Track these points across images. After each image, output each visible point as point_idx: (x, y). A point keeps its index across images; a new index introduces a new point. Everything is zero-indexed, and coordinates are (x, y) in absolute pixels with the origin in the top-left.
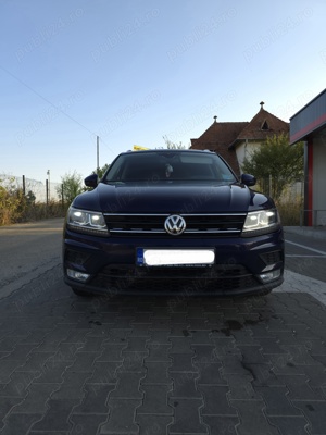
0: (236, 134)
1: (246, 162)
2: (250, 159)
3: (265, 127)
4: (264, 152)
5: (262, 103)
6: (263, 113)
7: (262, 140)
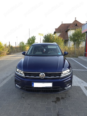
0: (68, 27)
1: (70, 36)
2: (71, 35)
3: (76, 25)
4: (75, 33)
5: (75, 18)
6: (76, 21)
7: (75, 29)
